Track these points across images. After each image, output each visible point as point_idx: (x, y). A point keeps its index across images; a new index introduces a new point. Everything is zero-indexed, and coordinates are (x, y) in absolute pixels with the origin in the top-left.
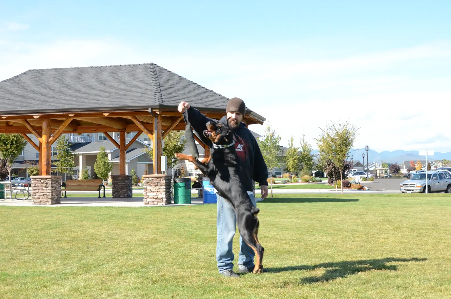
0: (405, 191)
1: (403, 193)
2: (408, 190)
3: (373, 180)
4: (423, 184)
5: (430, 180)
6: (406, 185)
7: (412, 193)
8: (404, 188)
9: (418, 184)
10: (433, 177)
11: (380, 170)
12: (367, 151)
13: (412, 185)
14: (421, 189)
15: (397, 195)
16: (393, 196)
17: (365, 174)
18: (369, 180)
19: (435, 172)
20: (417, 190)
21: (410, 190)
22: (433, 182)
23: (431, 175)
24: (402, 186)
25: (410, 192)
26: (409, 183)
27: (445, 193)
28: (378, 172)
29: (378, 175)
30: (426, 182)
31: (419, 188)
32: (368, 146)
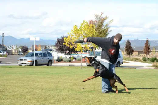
0: (20, 64)
1: (20, 65)
2: (22, 63)
3: (7, 57)
4: (32, 60)
5: (37, 57)
6: (21, 60)
7: (25, 65)
8: (20, 62)
9: (29, 60)
10: (39, 55)
11: (15, 50)
12: (3, 37)
13: (25, 60)
14: (31, 63)
15: (15, 67)
16: (11, 67)
17: (2, 53)
18: (4, 57)
19: (41, 52)
20: (28, 63)
21: (24, 64)
22: (39, 58)
23: (38, 53)
24: (18, 61)
25: (24, 65)
26: (23, 59)
27: (47, 65)
28: (13, 51)
29: (13, 54)
30: (34, 58)
31: (30, 62)
32: (3, 34)
